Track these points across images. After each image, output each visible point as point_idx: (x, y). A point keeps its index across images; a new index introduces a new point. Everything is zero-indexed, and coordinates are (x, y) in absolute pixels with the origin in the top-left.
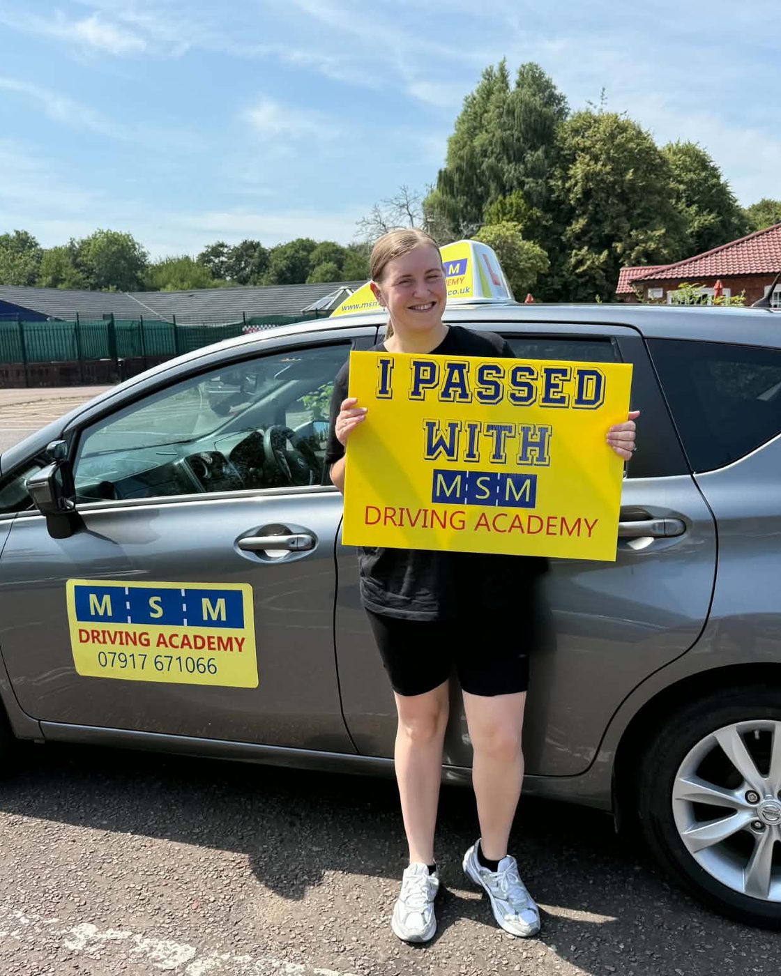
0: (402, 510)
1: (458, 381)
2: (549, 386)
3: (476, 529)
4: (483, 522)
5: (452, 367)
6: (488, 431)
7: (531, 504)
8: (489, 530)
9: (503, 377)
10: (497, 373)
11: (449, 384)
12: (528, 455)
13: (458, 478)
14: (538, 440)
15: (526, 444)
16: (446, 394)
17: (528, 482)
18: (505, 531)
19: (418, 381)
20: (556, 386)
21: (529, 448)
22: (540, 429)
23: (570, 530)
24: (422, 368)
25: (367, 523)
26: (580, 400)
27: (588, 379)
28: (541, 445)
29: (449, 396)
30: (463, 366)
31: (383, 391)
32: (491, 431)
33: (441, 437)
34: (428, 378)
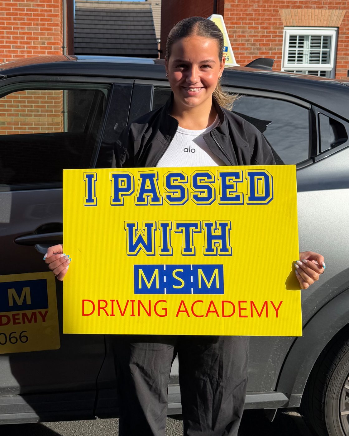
0: (112, 301)
1: (150, 188)
2: (225, 187)
3: (177, 316)
4: (183, 308)
5: (144, 177)
6: (178, 228)
8: (189, 316)
9: (187, 182)
10: (181, 179)
11: (143, 190)
12: (213, 247)
14: (220, 234)
15: (210, 238)
16: (141, 199)
17: (216, 271)
18: (203, 316)
19: (117, 190)
20: (231, 187)
22: (221, 224)
23: (259, 312)
24: (120, 180)
25: (83, 315)
26: (252, 198)
27: (258, 179)
28: (223, 237)
29: (143, 200)
30: (153, 175)
31: (90, 200)
32: (180, 228)
33: (140, 236)
34: (126, 187)
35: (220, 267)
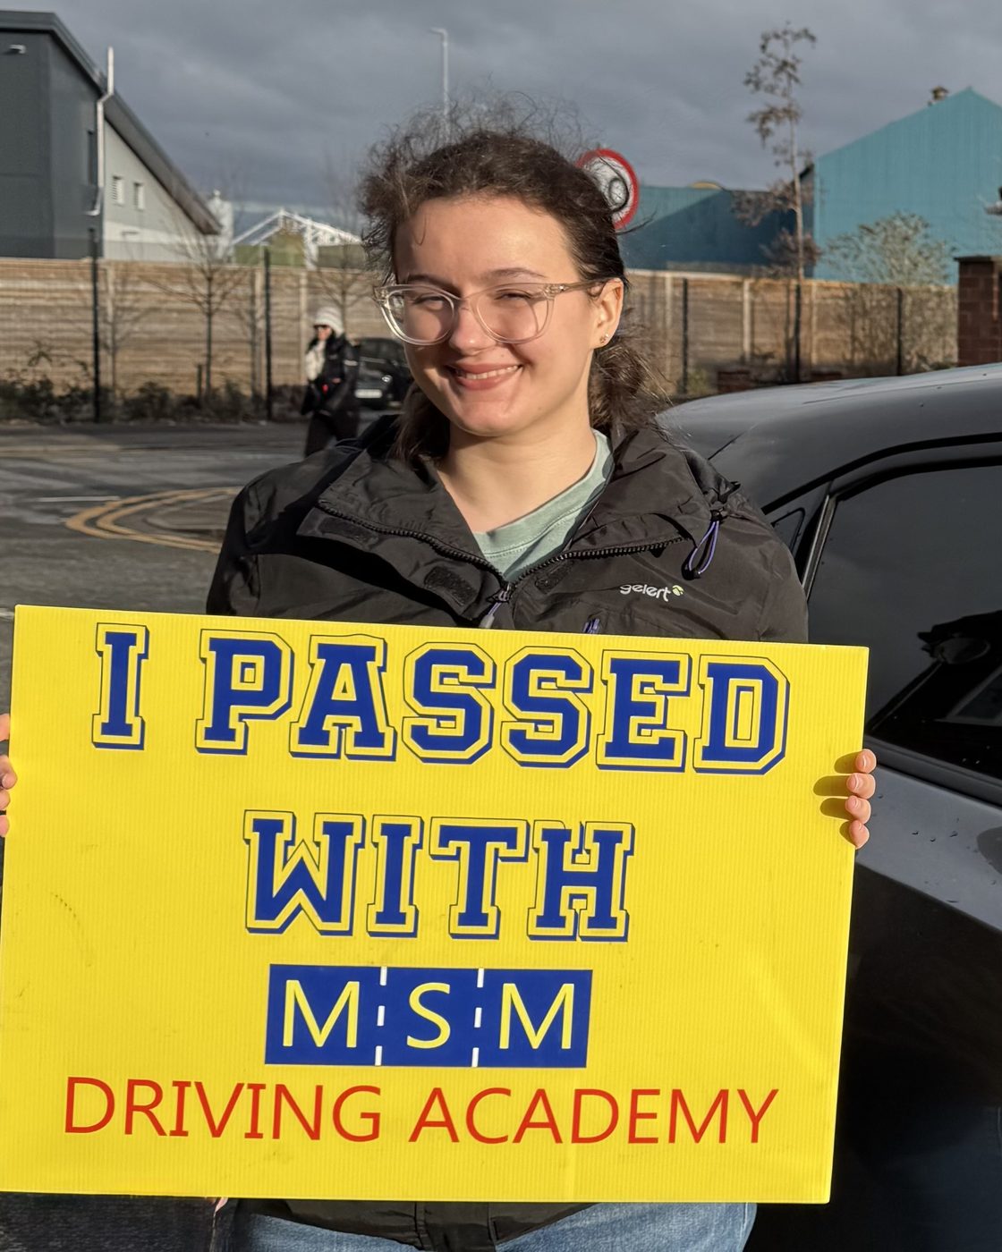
0: (181, 1086)
1: (351, 696)
2: (625, 708)
3: (414, 1138)
4: (436, 1114)
5: (333, 655)
6: (444, 843)
7: (576, 1057)
8: (455, 1138)
9: (492, 685)
10: (470, 672)
11: (324, 703)
12: (564, 910)
13: (352, 989)
14: (593, 867)
15: (557, 878)
16: (314, 733)
17: (567, 990)
18: (504, 1139)
19: (225, 697)
20: (648, 709)
21: (566, 891)
22: (599, 836)
23: (698, 1125)
24: (238, 659)
25: (70, 1128)
26: (716, 750)
27: (740, 689)
28: (602, 880)
29: (323, 738)
30: (369, 653)
31: (117, 724)
32: (453, 844)
33: (301, 866)
34: (258, 686)
35: (582, 981)
